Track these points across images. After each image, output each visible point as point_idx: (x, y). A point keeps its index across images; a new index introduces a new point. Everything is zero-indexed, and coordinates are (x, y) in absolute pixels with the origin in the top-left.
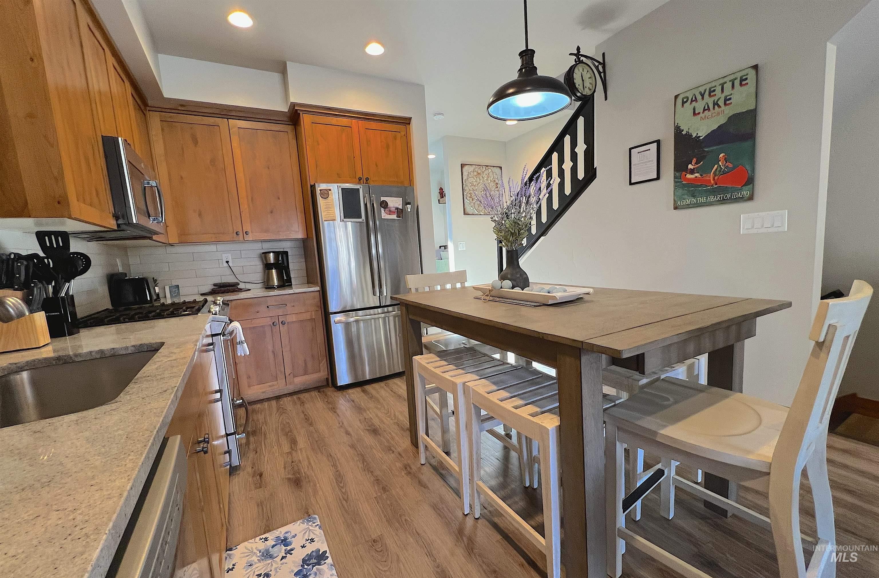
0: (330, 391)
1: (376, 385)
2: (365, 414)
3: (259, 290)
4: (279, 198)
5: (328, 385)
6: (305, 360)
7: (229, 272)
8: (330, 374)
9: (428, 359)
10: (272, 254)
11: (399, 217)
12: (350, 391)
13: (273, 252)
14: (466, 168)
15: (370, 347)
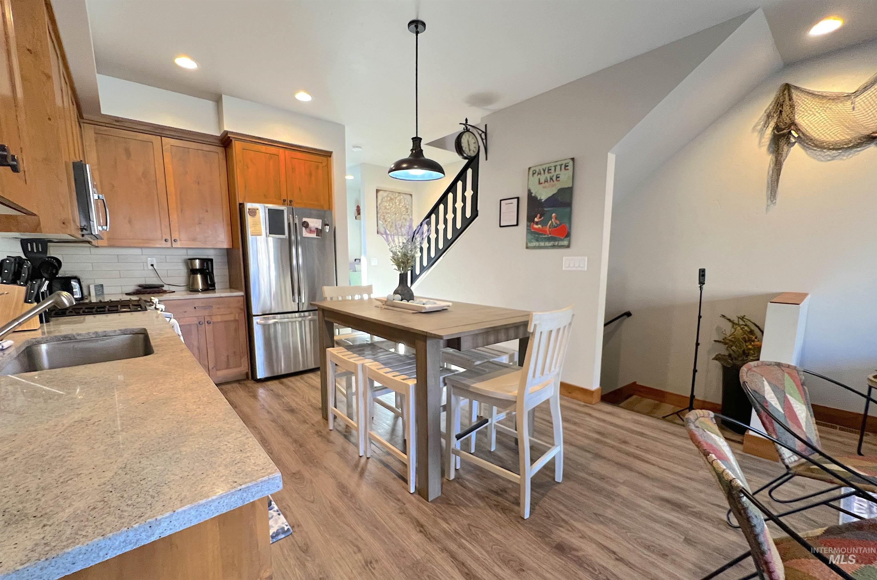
0: (250, 383)
1: (292, 379)
2: (283, 400)
3: (183, 293)
4: (207, 211)
5: (248, 378)
6: (228, 356)
7: (152, 274)
8: (250, 369)
9: (338, 350)
10: (197, 261)
11: (319, 236)
12: (269, 383)
13: (199, 259)
14: (380, 193)
15: (286, 347)
